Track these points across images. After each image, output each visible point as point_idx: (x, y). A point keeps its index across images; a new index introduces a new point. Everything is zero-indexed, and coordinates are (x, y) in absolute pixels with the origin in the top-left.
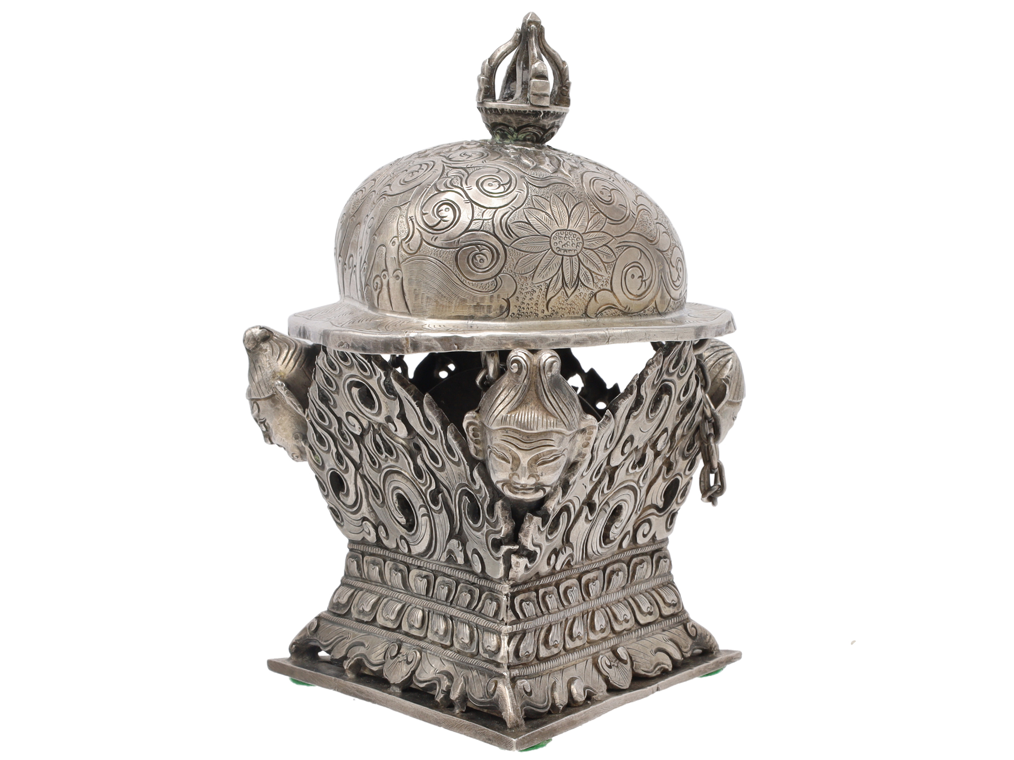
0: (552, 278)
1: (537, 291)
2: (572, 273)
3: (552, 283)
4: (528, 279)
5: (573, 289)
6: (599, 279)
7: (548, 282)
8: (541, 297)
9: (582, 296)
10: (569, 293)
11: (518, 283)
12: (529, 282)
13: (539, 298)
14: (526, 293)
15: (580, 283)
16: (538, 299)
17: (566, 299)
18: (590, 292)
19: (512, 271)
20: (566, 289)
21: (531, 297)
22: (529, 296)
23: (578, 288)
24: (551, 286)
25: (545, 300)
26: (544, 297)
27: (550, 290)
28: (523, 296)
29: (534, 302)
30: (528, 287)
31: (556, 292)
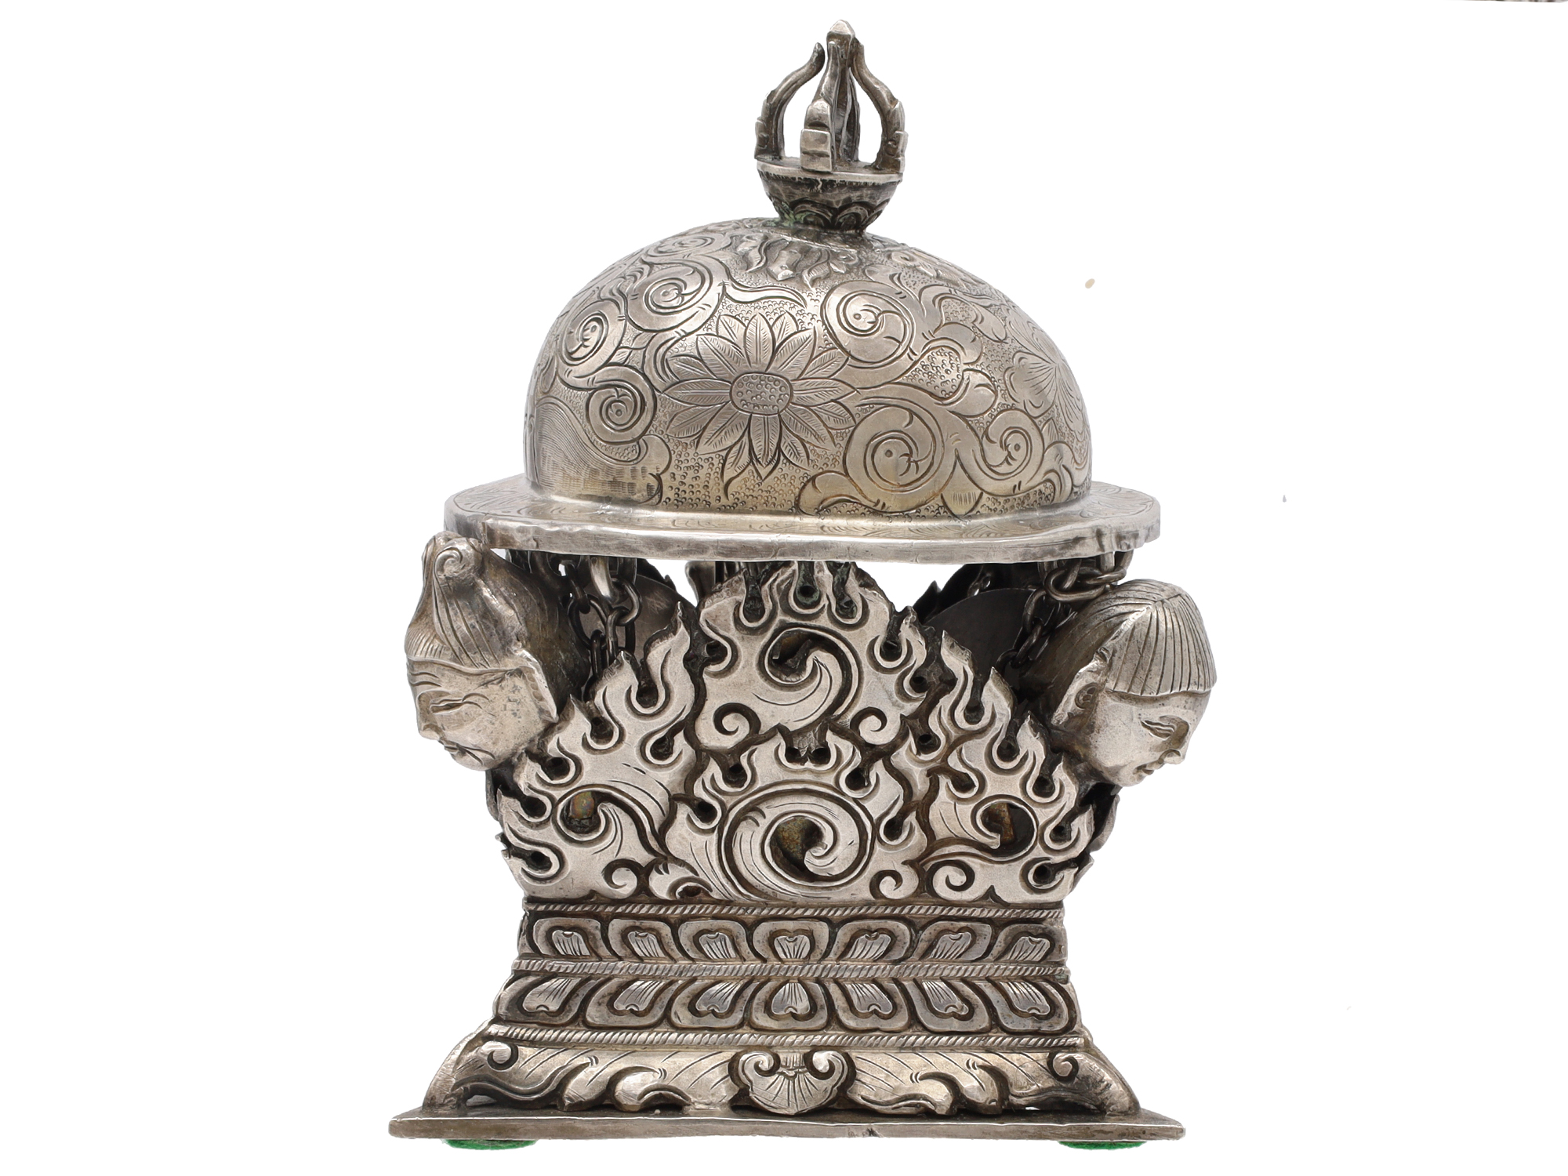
0: (731, 448)
1: (706, 465)
2: (767, 441)
3: (730, 456)
4: (689, 447)
5: (771, 467)
6: (819, 456)
7: (724, 454)
8: (712, 477)
9: (788, 479)
10: (764, 472)
11: (672, 452)
12: (691, 451)
13: (709, 478)
14: (687, 467)
15: (782, 458)
16: (707, 479)
17: (757, 482)
18: (801, 474)
19: (663, 432)
20: (758, 466)
21: (695, 475)
22: (691, 473)
23: (780, 466)
24: (730, 460)
25: (720, 481)
26: (719, 476)
27: (727, 466)
28: (681, 473)
29: (701, 482)
30: (689, 458)
31: (739, 471)
